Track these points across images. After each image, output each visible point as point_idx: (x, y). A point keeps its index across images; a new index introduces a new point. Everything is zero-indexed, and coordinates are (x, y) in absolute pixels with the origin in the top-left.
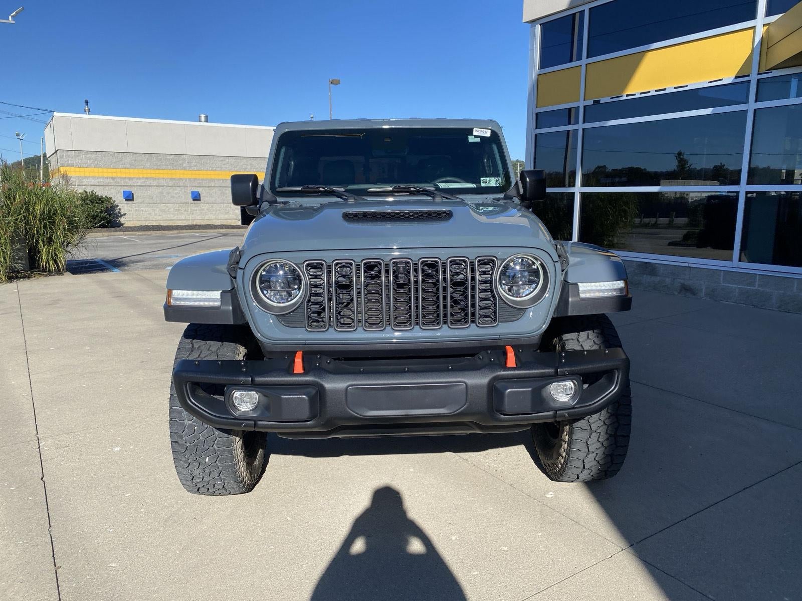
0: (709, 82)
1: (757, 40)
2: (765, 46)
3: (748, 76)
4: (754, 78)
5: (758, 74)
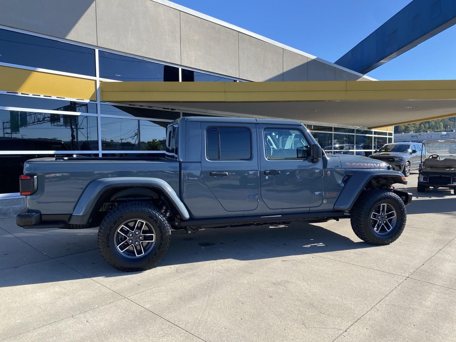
0: (77, 100)
1: (98, 87)
3: (96, 101)
5: (100, 102)
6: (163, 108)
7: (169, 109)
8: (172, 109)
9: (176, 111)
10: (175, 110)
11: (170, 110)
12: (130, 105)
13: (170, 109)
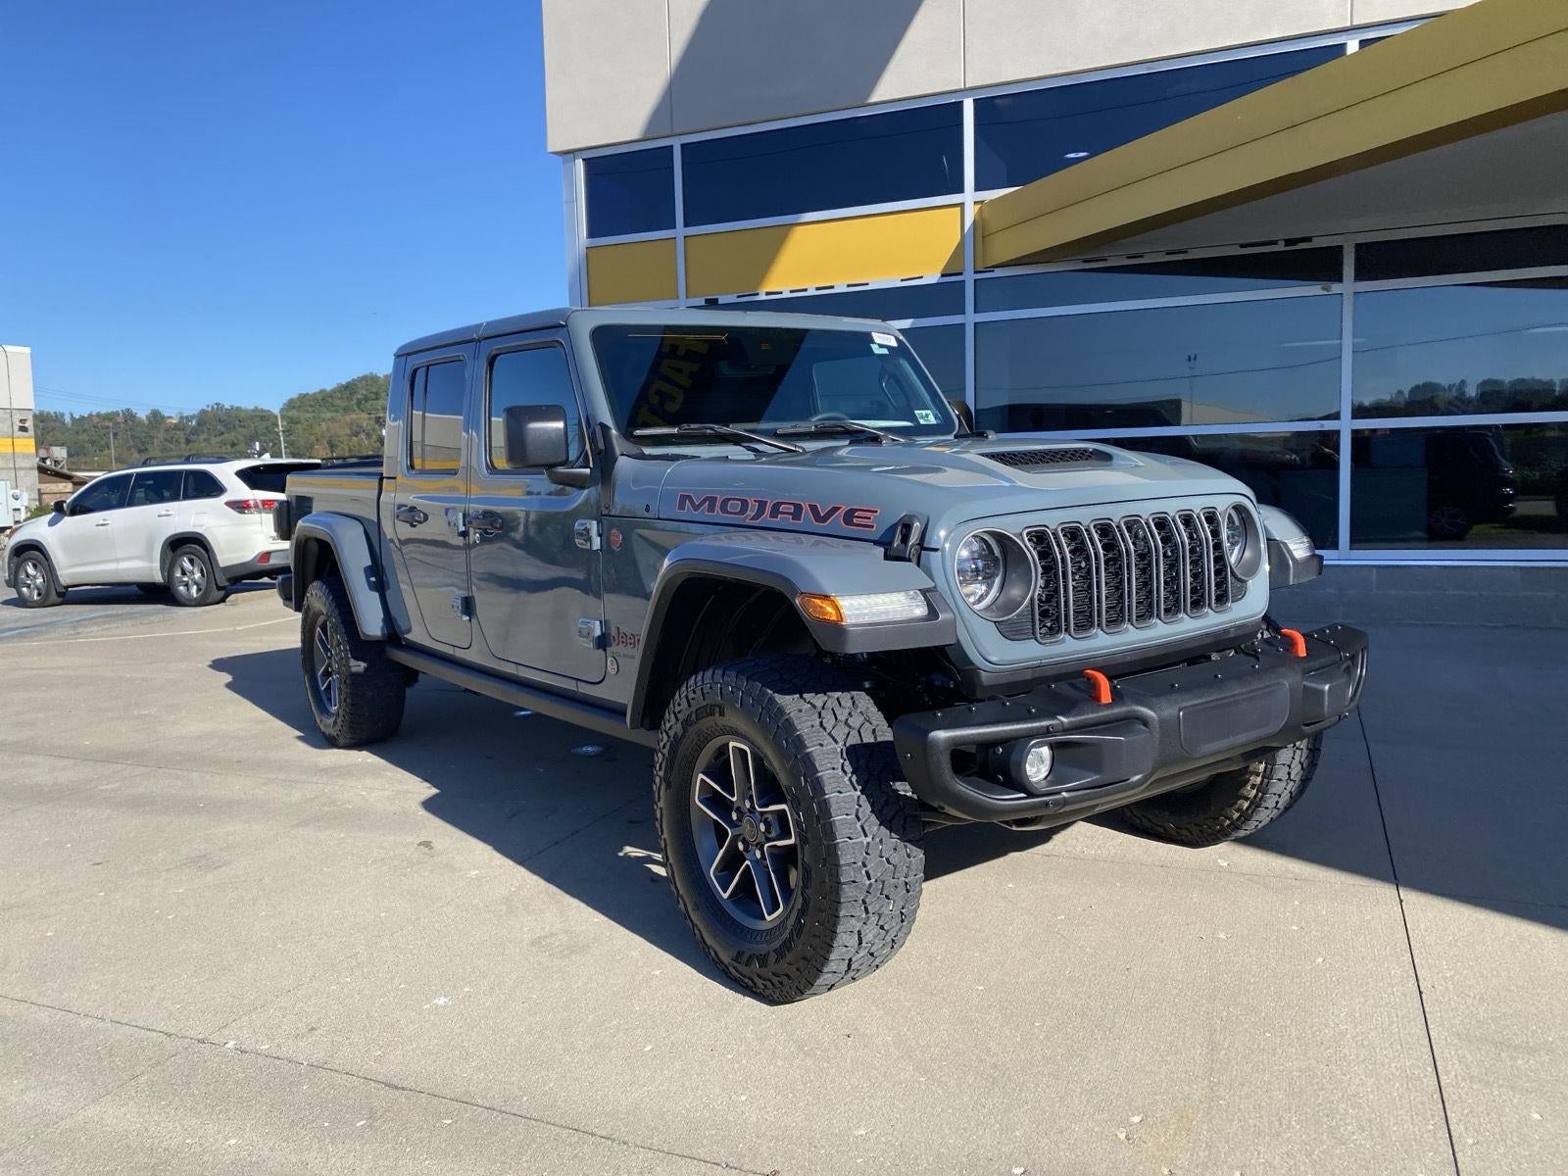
0: (902, 280)
1: (968, 223)
2: (981, 232)
3: (961, 274)
4: (969, 278)
5: (976, 272)
6: (1242, 246)
7: (1275, 243)
8: (1289, 242)
9: (1317, 243)
10: (1308, 239)
11: (1281, 247)
12: (1085, 261)
13: (1282, 243)
